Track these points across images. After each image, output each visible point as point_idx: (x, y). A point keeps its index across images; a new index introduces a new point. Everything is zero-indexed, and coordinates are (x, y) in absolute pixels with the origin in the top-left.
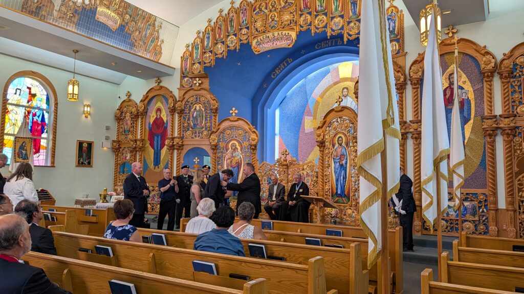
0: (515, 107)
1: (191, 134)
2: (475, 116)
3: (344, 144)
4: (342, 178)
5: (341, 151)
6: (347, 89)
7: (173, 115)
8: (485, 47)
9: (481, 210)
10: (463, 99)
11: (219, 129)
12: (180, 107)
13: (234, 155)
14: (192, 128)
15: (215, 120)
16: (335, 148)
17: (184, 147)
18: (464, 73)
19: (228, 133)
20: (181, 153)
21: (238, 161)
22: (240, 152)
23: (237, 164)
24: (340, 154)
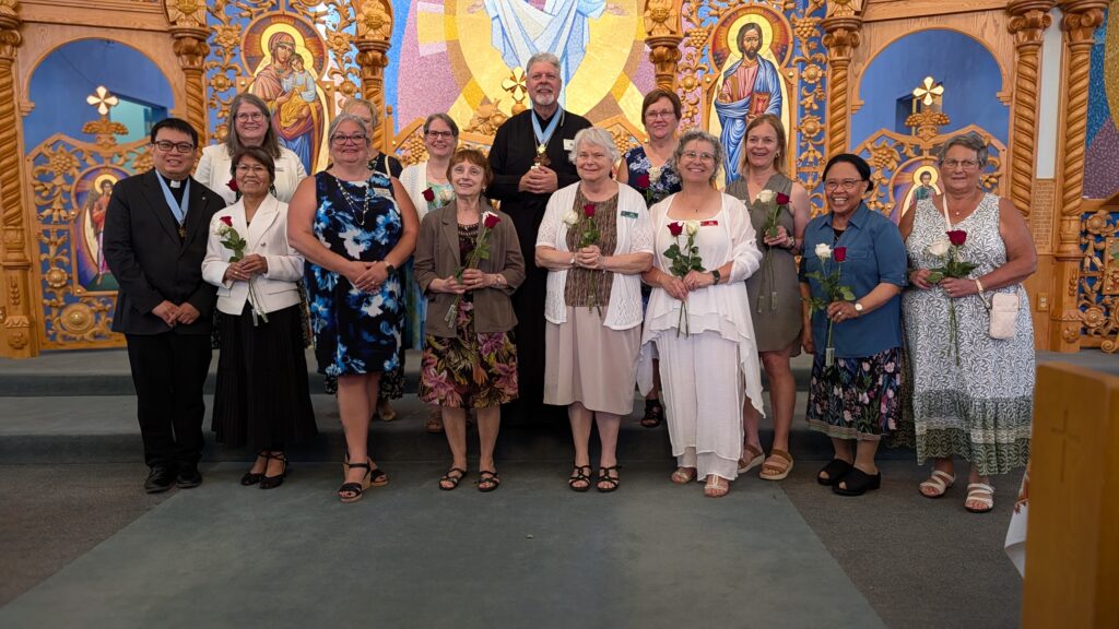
3: (765, 52)
5: (755, 75)
13: (287, 84)
16: (727, 65)
17: (29, 34)
20: (12, 61)
21: (304, 112)
22: (313, 72)
23: (302, 124)
24: (748, 88)
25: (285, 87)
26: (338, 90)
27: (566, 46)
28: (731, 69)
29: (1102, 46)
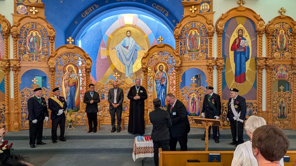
0: (273, 53)
1: (28, 57)
2: (251, 57)
4: (163, 94)
5: (162, 75)
6: (130, 32)
7: (7, 38)
8: (260, 15)
9: (254, 112)
10: (246, 46)
11: (56, 54)
12: (16, 32)
13: (71, 76)
14: (29, 52)
15: (53, 46)
16: (157, 73)
17: (22, 69)
18: (247, 30)
19: (65, 58)
20: (18, 74)
21: (74, 81)
22: (76, 74)
23: (74, 84)
24: (161, 77)
25: (70, 77)
26: (81, 77)
27: (133, 57)
28: (158, 73)
29: (225, 72)
